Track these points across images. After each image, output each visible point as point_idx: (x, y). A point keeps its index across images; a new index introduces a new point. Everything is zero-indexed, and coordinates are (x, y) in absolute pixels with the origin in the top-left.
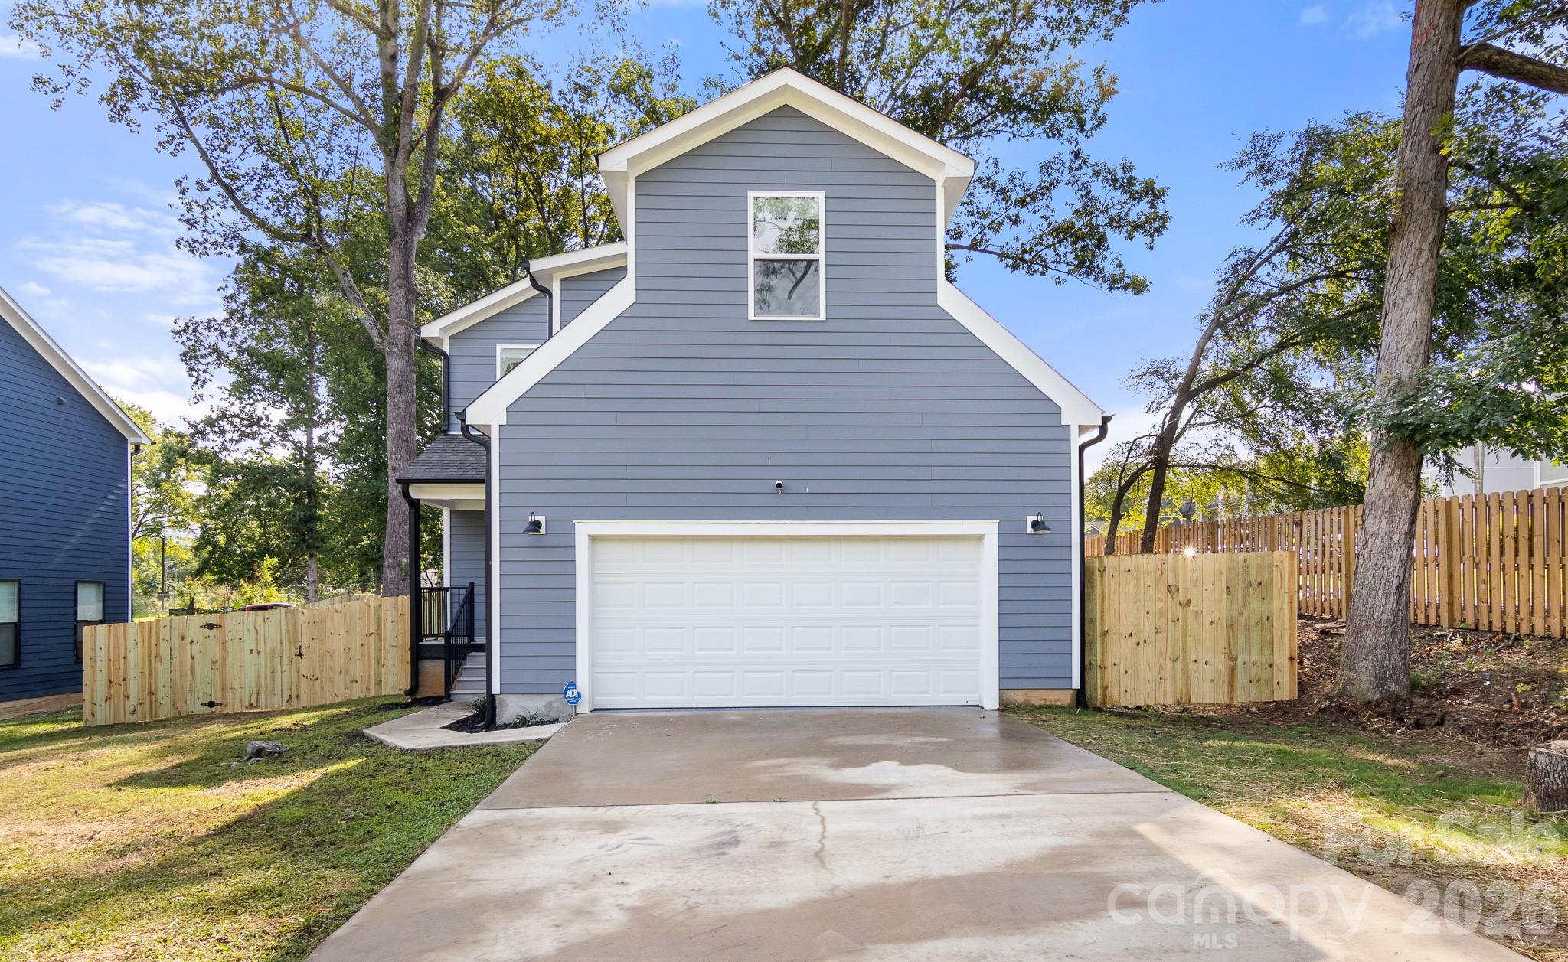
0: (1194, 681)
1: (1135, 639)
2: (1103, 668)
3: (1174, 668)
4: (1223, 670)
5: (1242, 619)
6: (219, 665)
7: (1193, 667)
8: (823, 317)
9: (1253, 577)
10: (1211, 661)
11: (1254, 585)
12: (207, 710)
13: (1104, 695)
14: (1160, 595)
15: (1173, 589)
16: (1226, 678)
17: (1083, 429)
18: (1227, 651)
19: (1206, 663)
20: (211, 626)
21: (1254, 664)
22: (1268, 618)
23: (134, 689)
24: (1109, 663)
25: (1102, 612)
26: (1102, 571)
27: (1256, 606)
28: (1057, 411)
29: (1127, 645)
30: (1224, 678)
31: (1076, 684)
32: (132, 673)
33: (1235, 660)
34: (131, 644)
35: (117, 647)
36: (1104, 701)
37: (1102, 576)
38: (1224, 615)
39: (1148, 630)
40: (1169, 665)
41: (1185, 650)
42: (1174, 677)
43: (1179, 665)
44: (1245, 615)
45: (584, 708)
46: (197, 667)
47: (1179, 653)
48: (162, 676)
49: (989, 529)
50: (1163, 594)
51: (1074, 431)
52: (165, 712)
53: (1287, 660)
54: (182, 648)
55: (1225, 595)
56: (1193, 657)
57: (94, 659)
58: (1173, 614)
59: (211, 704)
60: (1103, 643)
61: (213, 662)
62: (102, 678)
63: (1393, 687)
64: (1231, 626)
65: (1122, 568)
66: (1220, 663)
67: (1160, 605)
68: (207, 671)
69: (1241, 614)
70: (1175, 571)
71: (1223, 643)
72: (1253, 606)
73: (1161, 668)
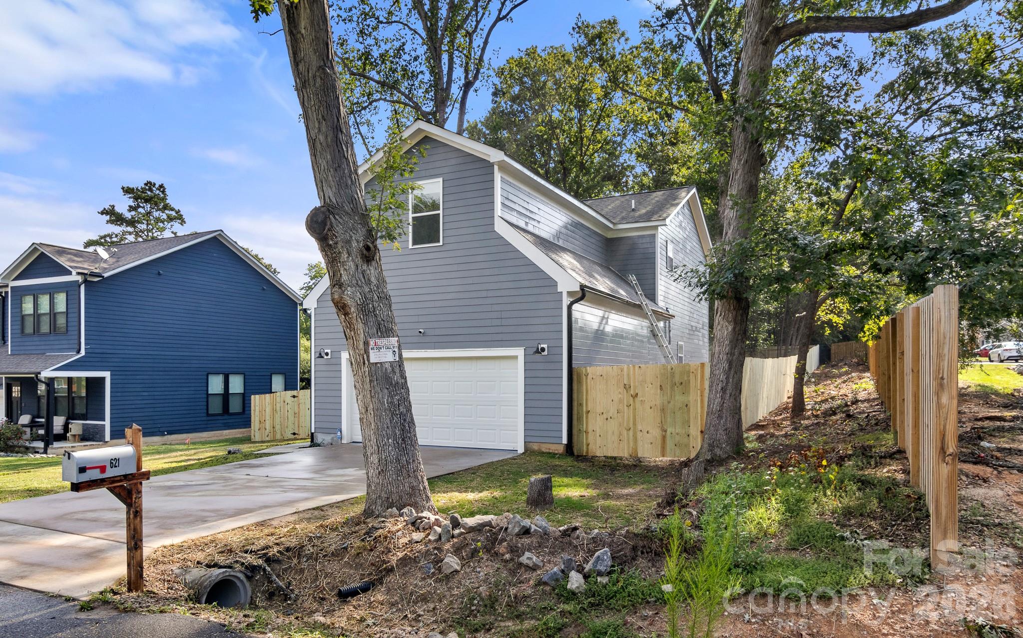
0: (640, 443)
1: (605, 416)
2: (587, 432)
3: (628, 434)
4: (658, 437)
5: (671, 405)
6: (297, 415)
7: (639, 435)
8: (441, 243)
9: (677, 379)
10: (650, 431)
11: (678, 385)
12: (293, 437)
13: (588, 449)
14: (620, 390)
15: (627, 386)
16: (660, 442)
17: (570, 294)
18: (660, 425)
19: (648, 432)
20: (294, 397)
21: (677, 434)
22: (687, 405)
23: (268, 425)
24: (590, 429)
25: (587, 399)
26: (587, 375)
27: (679, 399)
28: (555, 284)
29: (600, 420)
30: (659, 441)
31: (565, 441)
32: (268, 418)
33: (666, 431)
34: (267, 404)
35: (262, 405)
36: (587, 452)
37: (587, 379)
38: (658, 402)
39: (613, 411)
40: (625, 432)
41: (635, 424)
42: (628, 440)
43: (631, 433)
44: (672, 403)
45: (344, 441)
46: (289, 416)
47: (631, 425)
48: (278, 420)
49: (519, 352)
50: (622, 389)
51: (565, 295)
52: (278, 437)
53: (699, 433)
54: (284, 406)
55: (659, 391)
56: (640, 428)
57: (255, 410)
58: (628, 402)
59: (294, 434)
60: (587, 418)
61: (295, 414)
62: (257, 419)
63: (718, 452)
64: (663, 410)
65: (598, 374)
66: (656, 433)
67: (620, 396)
68: (293, 418)
69: (669, 402)
70: (628, 375)
71: (659, 420)
72: (677, 398)
73: (620, 434)
